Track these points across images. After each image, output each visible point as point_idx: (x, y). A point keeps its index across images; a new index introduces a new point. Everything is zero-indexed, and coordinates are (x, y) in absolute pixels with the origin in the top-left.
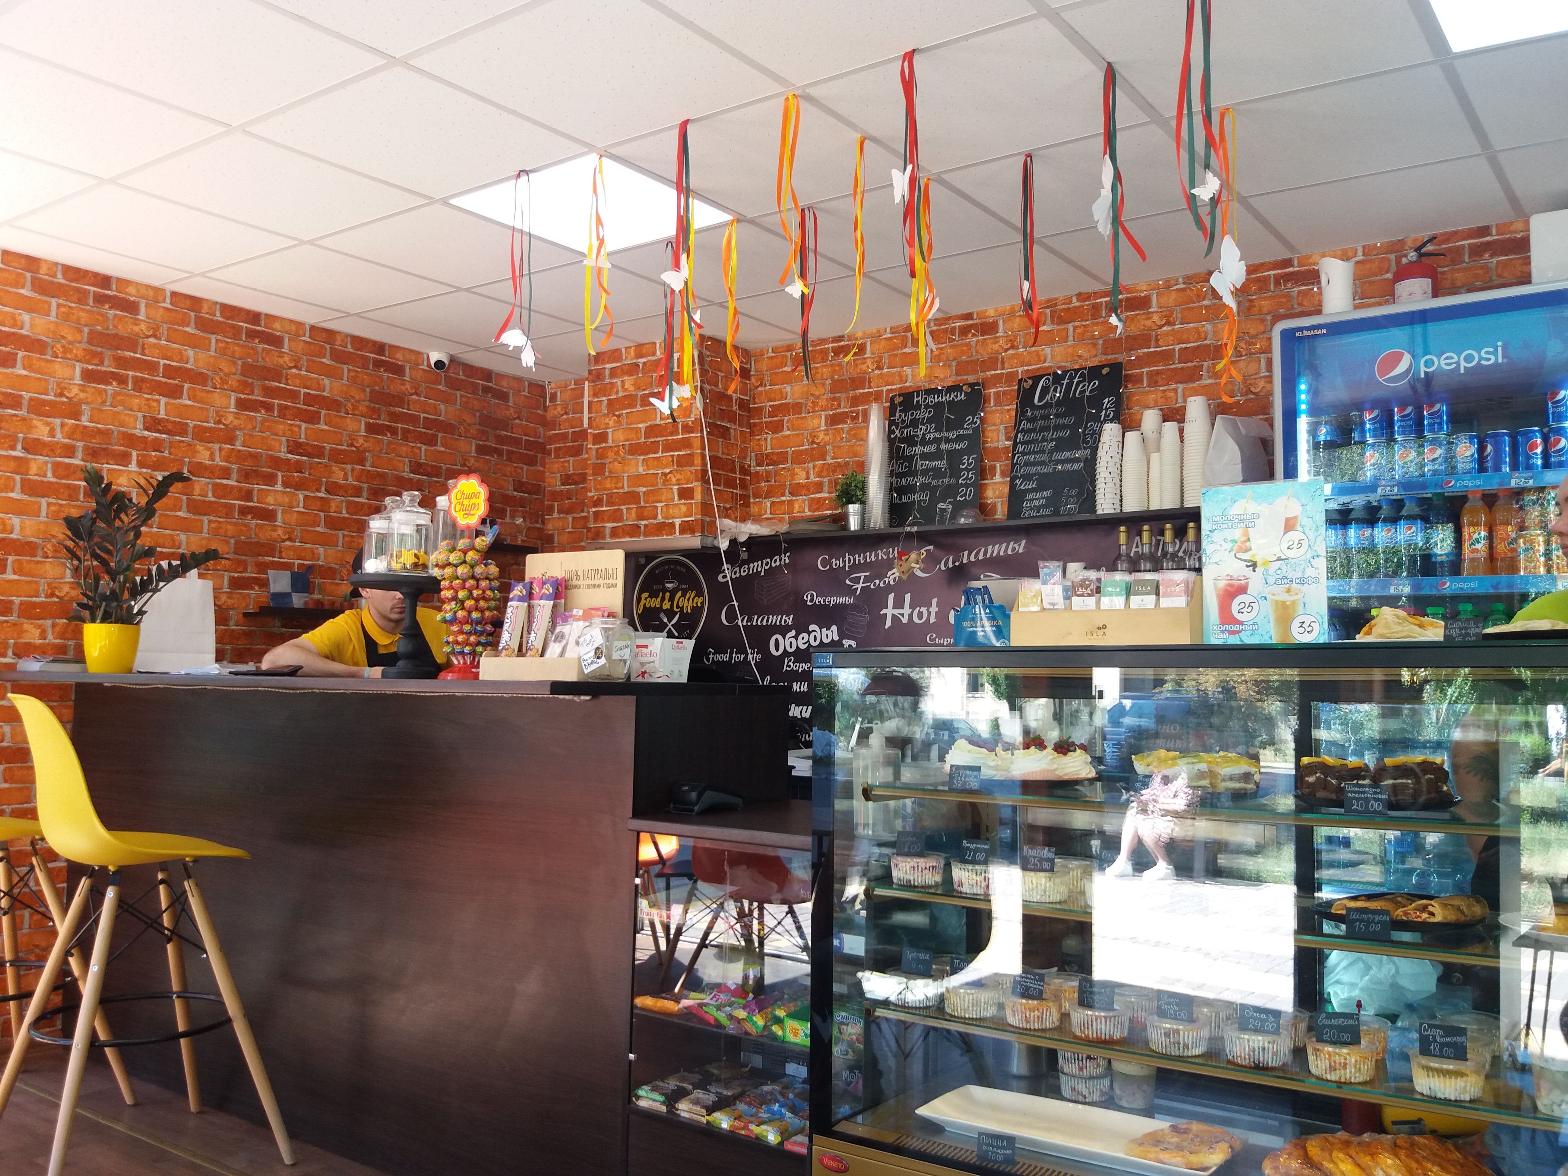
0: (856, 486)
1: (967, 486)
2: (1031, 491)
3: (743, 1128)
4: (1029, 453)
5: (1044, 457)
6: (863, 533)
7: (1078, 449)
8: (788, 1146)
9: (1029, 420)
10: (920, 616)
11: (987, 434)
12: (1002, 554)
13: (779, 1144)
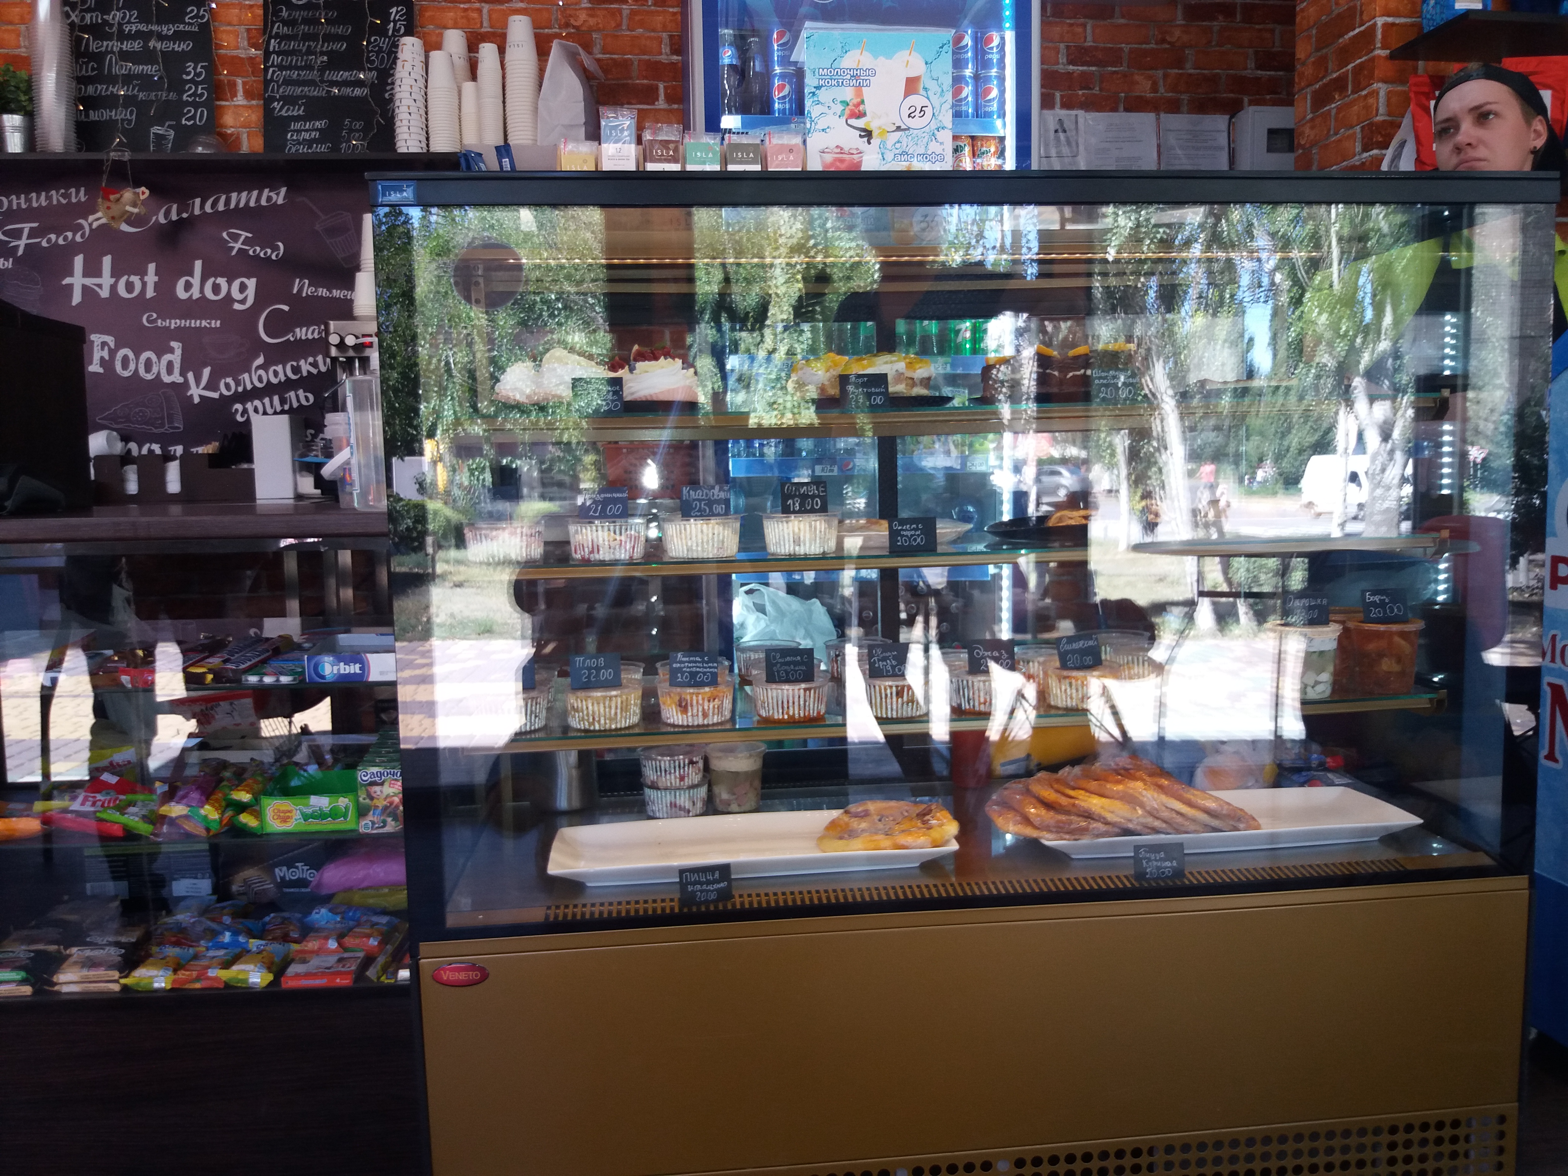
0: (18, 88)
1: (196, 105)
2: (297, 119)
3: (198, 979)
4: (290, 68)
5: (314, 75)
6: (32, 157)
7: (361, 69)
8: (288, 983)
9: (285, 23)
10: (130, 287)
11: (220, 36)
12: (252, 204)
13: (271, 984)
